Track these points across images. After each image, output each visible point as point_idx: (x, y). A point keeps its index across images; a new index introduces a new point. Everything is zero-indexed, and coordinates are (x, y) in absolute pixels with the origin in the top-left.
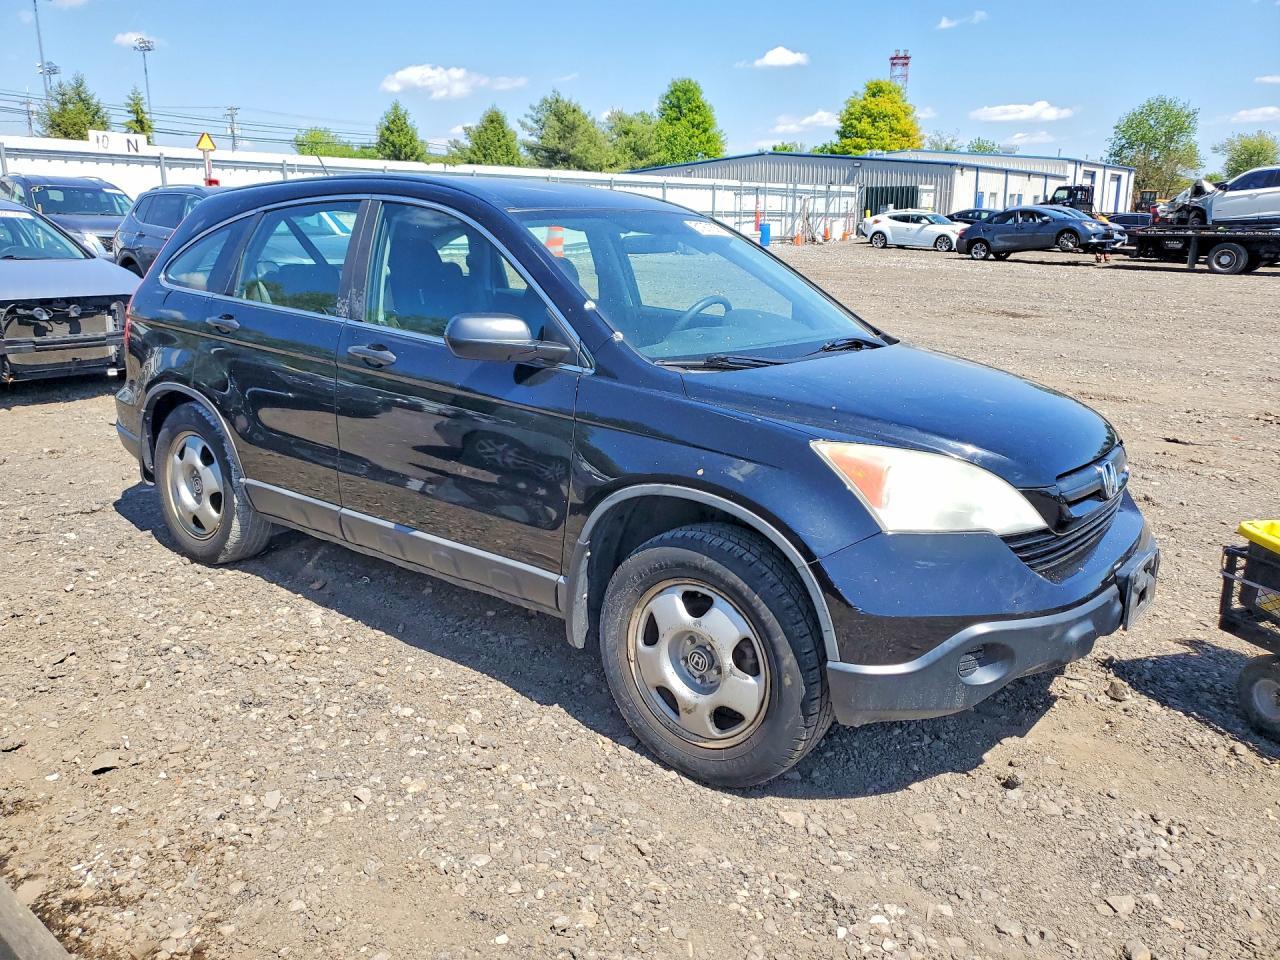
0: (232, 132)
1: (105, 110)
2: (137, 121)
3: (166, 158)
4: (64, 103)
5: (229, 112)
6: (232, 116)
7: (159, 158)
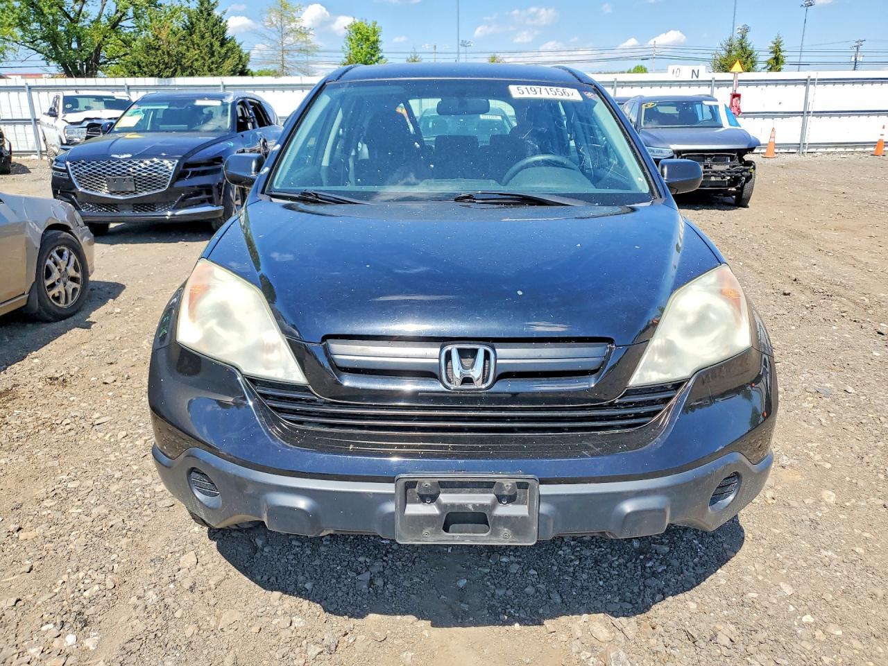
0: (856, 59)
1: (756, 53)
2: (774, 59)
3: (716, 81)
4: (730, 52)
5: (857, 44)
6: (858, 46)
7: (711, 81)
